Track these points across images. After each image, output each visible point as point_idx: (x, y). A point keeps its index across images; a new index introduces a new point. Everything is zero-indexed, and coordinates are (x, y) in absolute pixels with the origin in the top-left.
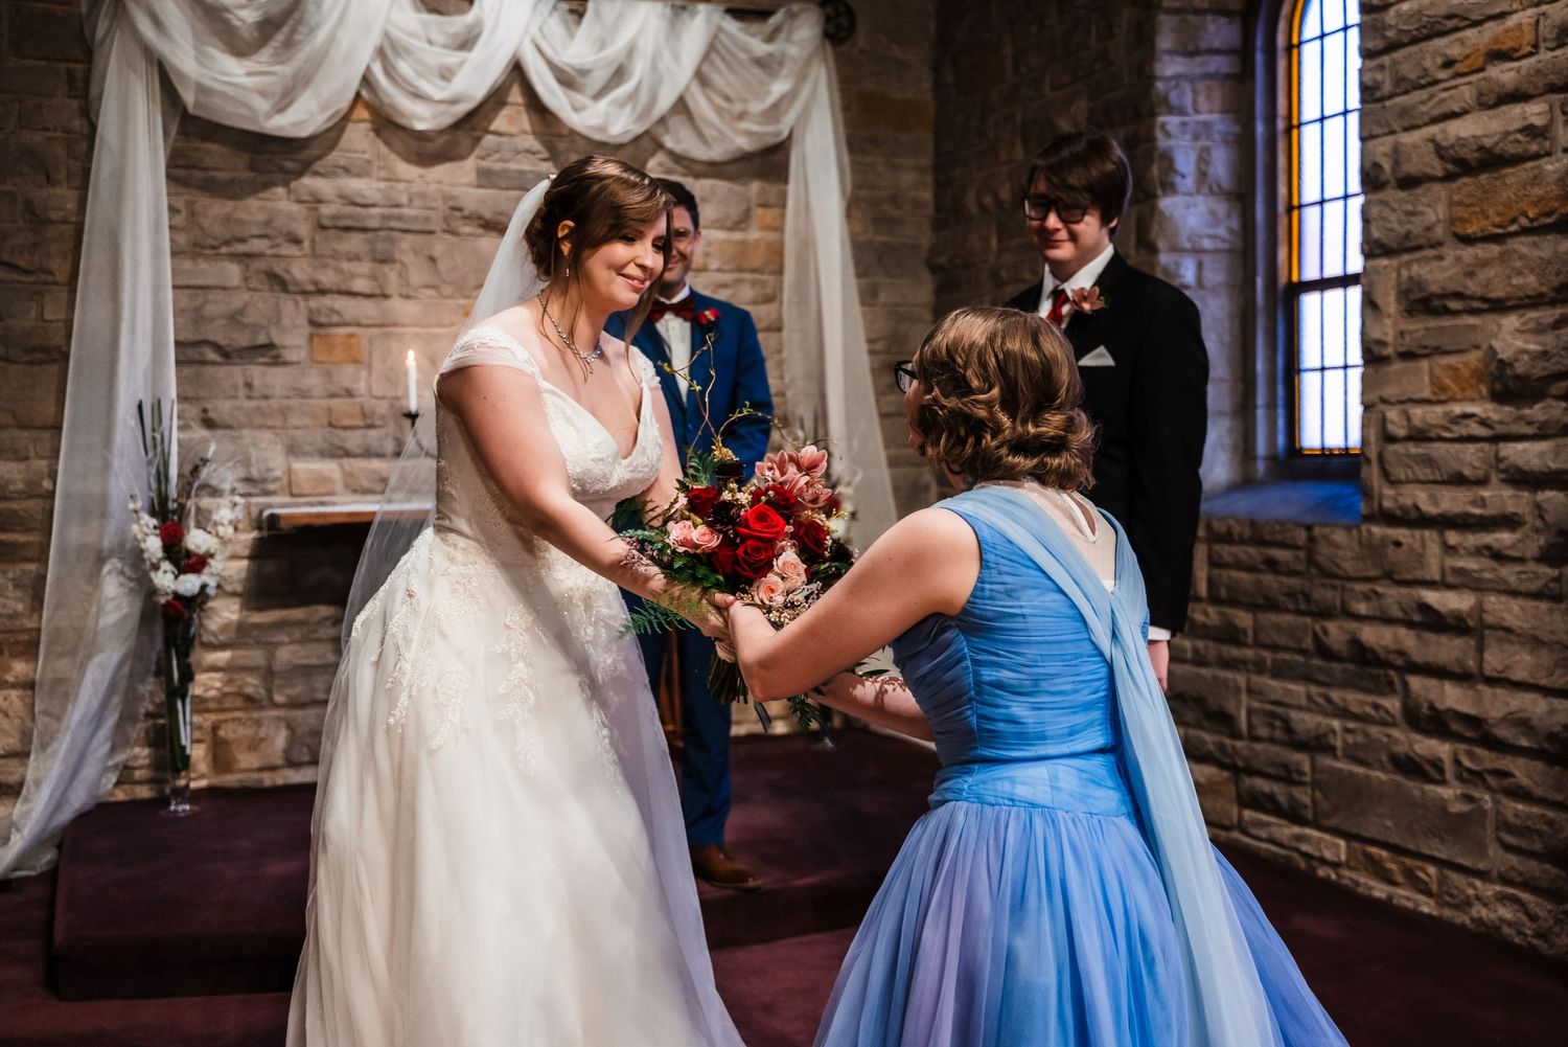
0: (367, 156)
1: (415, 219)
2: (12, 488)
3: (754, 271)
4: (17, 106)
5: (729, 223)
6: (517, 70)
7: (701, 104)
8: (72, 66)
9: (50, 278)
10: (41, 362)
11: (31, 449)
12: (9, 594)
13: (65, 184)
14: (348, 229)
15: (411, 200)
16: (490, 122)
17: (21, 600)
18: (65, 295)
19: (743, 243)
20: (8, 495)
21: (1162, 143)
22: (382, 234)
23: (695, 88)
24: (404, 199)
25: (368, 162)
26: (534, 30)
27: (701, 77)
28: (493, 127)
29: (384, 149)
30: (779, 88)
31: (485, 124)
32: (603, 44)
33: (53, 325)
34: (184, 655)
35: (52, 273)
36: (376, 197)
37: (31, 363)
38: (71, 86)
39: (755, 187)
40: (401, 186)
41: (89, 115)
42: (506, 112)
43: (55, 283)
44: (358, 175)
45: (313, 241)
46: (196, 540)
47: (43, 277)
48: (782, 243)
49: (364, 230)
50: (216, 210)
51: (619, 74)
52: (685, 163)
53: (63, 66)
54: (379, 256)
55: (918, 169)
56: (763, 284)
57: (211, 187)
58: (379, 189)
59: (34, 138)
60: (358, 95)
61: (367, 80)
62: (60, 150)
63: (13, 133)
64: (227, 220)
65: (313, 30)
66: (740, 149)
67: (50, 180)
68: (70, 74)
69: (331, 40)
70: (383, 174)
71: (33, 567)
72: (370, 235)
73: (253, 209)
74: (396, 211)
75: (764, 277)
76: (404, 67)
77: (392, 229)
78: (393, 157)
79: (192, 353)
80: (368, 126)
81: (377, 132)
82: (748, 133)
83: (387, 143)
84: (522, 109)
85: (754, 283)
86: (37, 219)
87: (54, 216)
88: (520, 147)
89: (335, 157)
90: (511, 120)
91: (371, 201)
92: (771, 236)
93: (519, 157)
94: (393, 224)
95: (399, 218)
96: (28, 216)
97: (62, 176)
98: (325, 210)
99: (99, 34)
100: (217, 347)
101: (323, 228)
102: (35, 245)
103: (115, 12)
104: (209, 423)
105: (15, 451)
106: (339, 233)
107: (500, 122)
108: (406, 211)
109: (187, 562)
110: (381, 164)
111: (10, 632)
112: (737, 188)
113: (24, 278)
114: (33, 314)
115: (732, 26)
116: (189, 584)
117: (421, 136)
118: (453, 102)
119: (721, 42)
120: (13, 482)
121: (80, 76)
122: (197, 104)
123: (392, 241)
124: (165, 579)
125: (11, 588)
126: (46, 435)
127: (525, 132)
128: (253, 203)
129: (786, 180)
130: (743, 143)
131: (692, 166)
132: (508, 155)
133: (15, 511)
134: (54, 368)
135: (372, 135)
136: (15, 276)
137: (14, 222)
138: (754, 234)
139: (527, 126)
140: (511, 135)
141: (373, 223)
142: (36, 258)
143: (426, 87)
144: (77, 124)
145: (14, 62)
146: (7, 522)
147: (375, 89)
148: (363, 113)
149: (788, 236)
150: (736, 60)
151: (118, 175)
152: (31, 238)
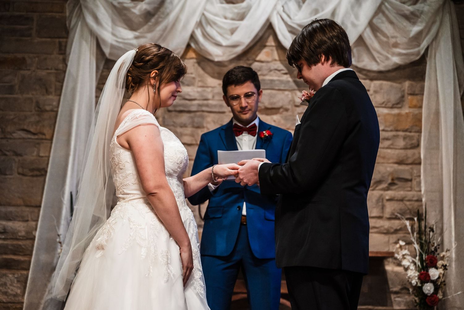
0: (193, 76)
1: (215, 106)
2: (20, 234)
3: (406, 131)
4: (37, 59)
5: (390, 105)
6: (269, 28)
7: (369, 38)
8: (61, 40)
9: (44, 137)
10: (37, 176)
11: (29, 216)
12: (15, 285)
13: (53, 93)
14: (181, 112)
15: (213, 97)
16: (257, 56)
17: (20, 288)
18: (49, 145)
19: (399, 115)
20: (18, 237)
22: (198, 114)
23: (368, 31)
24: (210, 96)
25: (194, 78)
26: (280, 8)
27: (371, 25)
28: (258, 58)
29: (201, 72)
30: (416, 29)
31: (254, 57)
33: (44, 158)
35: (44, 134)
36: (196, 95)
37: (33, 176)
38: (60, 49)
39: (407, 84)
40: (209, 90)
41: (65, 61)
42: (265, 50)
43: (46, 139)
44: (188, 85)
45: (164, 118)
47: (41, 136)
48: (421, 114)
49: (189, 112)
52: (365, 72)
53: (57, 40)
54: (196, 125)
56: (411, 138)
58: (198, 92)
59: (42, 73)
60: (188, 46)
61: (193, 37)
62: (53, 78)
63: (34, 71)
65: (168, 14)
66: (396, 64)
67: (48, 92)
68: (60, 43)
69: (177, 19)
70: (200, 84)
71: (25, 272)
72: (192, 115)
74: (205, 102)
75: (412, 134)
76: (211, 31)
77: (203, 111)
78: (206, 75)
80: (195, 60)
81: (199, 63)
82: (399, 54)
83: (203, 69)
84: (274, 48)
85: (405, 138)
86: (40, 110)
87: (48, 108)
88: (272, 68)
90: (268, 54)
91: (193, 98)
92: (416, 111)
93: (272, 73)
94: (204, 109)
95: (207, 106)
96: (37, 109)
97: (52, 90)
99: (71, 25)
101: (169, 111)
102: (38, 122)
103: (79, 16)
105: (23, 217)
106: (177, 114)
107: (262, 56)
108: (210, 102)
110: (200, 79)
111: (14, 303)
112: (395, 84)
113: (33, 137)
114: (35, 153)
117: (220, 64)
118: (234, 46)
119: (386, 7)
120: (20, 231)
121: (63, 44)
122: (110, 54)
123: (203, 117)
125: (16, 282)
126: (36, 210)
127: (276, 60)
129: (423, 78)
130: (396, 60)
131: (369, 74)
132: (265, 72)
133: (20, 245)
134: (41, 179)
135: (196, 65)
136: (29, 136)
137: (31, 111)
138: (406, 110)
139: (276, 57)
140: (268, 62)
141: (194, 109)
142: (38, 128)
143: (219, 39)
144: (61, 66)
145: (37, 40)
146: (16, 251)
147: (197, 42)
148: (191, 54)
149: (424, 111)
150: (392, 16)
151: (74, 90)
152: (37, 118)
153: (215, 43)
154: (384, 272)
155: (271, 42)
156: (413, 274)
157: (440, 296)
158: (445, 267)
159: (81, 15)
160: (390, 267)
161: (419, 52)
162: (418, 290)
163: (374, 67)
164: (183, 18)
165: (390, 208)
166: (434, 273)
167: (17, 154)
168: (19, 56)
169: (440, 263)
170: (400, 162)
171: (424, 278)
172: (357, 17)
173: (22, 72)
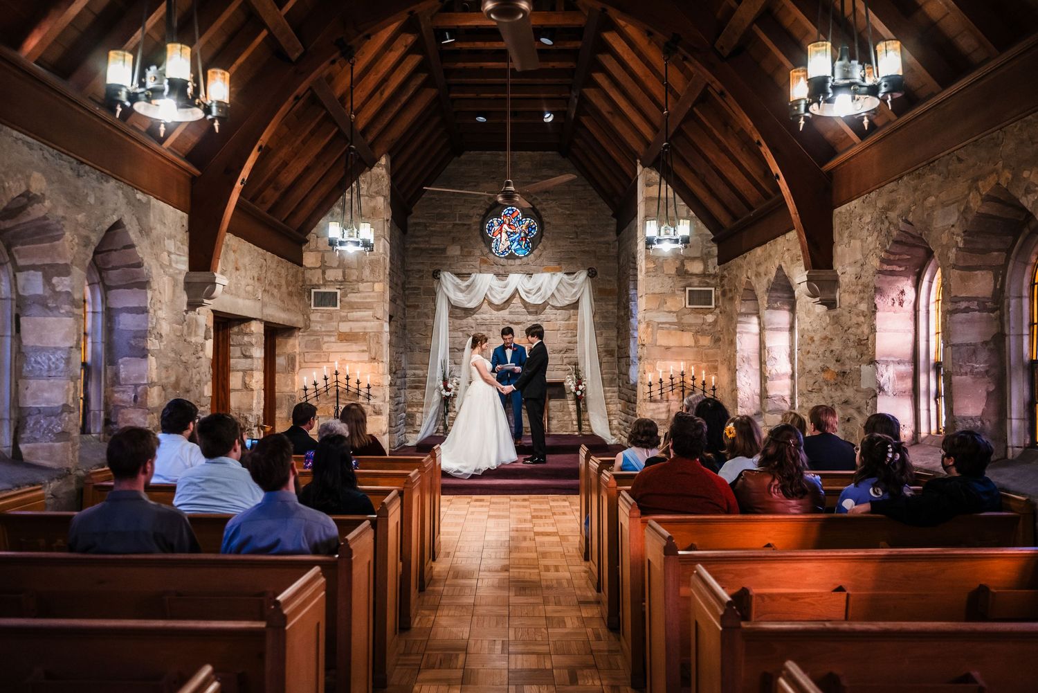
1: (496, 322)
3: (571, 330)
4: (423, 305)
5: (565, 319)
6: (517, 290)
7: (557, 294)
8: (433, 297)
11: (424, 368)
12: (420, 395)
13: (431, 319)
14: (483, 325)
15: (496, 319)
16: (512, 301)
17: (422, 396)
18: (431, 339)
19: (569, 324)
20: (420, 377)
21: (631, 307)
22: (489, 325)
23: (556, 291)
24: (494, 318)
25: (487, 311)
26: (520, 282)
27: (557, 289)
29: (490, 308)
30: (575, 290)
32: (535, 283)
33: (429, 345)
34: (447, 407)
35: (429, 335)
37: (425, 352)
38: (433, 300)
39: (572, 311)
40: (493, 315)
41: (435, 305)
42: (515, 299)
43: (429, 337)
44: (485, 314)
46: (449, 386)
47: (427, 336)
50: (459, 321)
51: (539, 289)
52: (555, 307)
53: (431, 297)
55: (613, 305)
56: (574, 333)
57: (456, 318)
58: (489, 316)
59: (426, 310)
60: (485, 298)
61: (486, 295)
62: (430, 313)
63: (422, 310)
64: (460, 324)
65: (476, 286)
67: (429, 318)
69: (480, 287)
70: (490, 313)
71: (424, 390)
73: (464, 322)
74: (492, 321)
75: (574, 331)
76: (493, 292)
78: (492, 309)
79: (453, 350)
82: (568, 300)
84: (519, 298)
85: (571, 333)
86: (426, 326)
87: (429, 325)
88: (518, 306)
89: (481, 310)
91: (487, 319)
92: (575, 322)
93: (518, 308)
97: (431, 317)
98: (478, 321)
99: (437, 291)
100: (457, 349)
102: (426, 330)
104: (455, 364)
105: (421, 369)
106: (480, 325)
107: (514, 301)
109: (448, 390)
110: (489, 311)
111: (420, 402)
112: (567, 312)
113: (424, 336)
114: (425, 343)
115: (566, 277)
116: (448, 394)
117: (497, 305)
118: (503, 298)
119: (563, 280)
122: (454, 303)
123: (491, 327)
124: (444, 393)
126: (427, 366)
127: (519, 303)
128: (464, 320)
129: (578, 309)
130: (567, 303)
132: (516, 308)
134: (428, 353)
135: (488, 305)
136: (422, 336)
137: (422, 326)
138: (571, 322)
140: (516, 303)
141: (488, 323)
142: (426, 333)
143: (497, 296)
144: (434, 308)
145: (423, 297)
146: (419, 382)
147: (488, 297)
148: (486, 301)
149: (578, 322)
150: (565, 284)
151: (440, 317)
152: (424, 329)
153: (495, 297)
154: (564, 386)
155: (517, 295)
156: (573, 388)
157: (583, 395)
158: (585, 385)
159: (441, 286)
160: (565, 384)
161: (576, 299)
162: (575, 393)
163: (559, 305)
164: (482, 287)
165: (566, 361)
166: (580, 387)
167: (417, 343)
168: (417, 304)
169: (583, 383)
170: (569, 343)
171: (577, 389)
172: (551, 285)
173: (418, 310)
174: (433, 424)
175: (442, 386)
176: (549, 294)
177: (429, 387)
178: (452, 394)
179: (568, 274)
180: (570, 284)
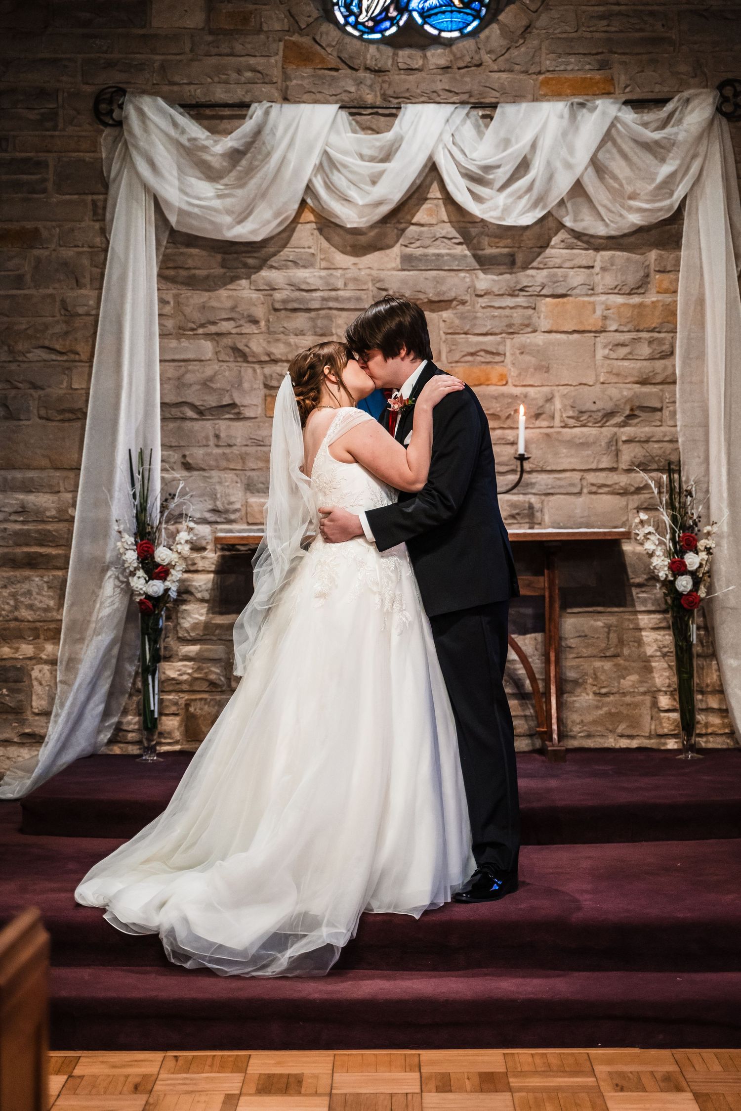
0: (312, 251)
1: (349, 299)
2: (48, 514)
3: (653, 331)
4: (58, 230)
5: (626, 289)
6: (432, 169)
7: (592, 185)
8: (95, 197)
9: (77, 358)
10: (69, 420)
11: (61, 484)
12: (44, 593)
13: (88, 286)
14: (295, 310)
15: (345, 284)
16: (413, 216)
17: (53, 598)
18: (87, 370)
19: (641, 305)
20: (45, 519)
22: (322, 312)
23: (591, 171)
24: (340, 284)
25: (313, 254)
26: (448, 138)
27: (595, 163)
28: (414, 221)
29: (325, 244)
30: (665, 170)
31: (409, 217)
32: (506, 143)
33: (79, 392)
34: (154, 641)
35: (78, 354)
36: (317, 283)
37: (63, 421)
38: (95, 213)
39: (653, 255)
40: (338, 273)
41: (104, 232)
42: (426, 206)
43: (81, 361)
44: (304, 267)
45: (268, 321)
46: (162, 554)
47: (72, 356)
48: (675, 302)
49: (308, 310)
50: (196, 298)
51: (524, 166)
52: (585, 238)
53: (89, 198)
54: (319, 331)
56: (661, 342)
57: (192, 283)
58: (320, 277)
59: (68, 253)
60: (303, 202)
61: (309, 188)
62: (86, 262)
63: (54, 250)
64: (203, 307)
65: (269, 154)
66: (634, 224)
67: (79, 284)
68: (94, 203)
69: (283, 161)
70: (324, 264)
71: (60, 573)
72: (313, 314)
73: (223, 297)
74: (333, 293)
75: (662, 335)
76: (339, 180)
77: (330, 309)
78: (333, 249)
79: (175, 412)
80: (314, 226)
81: (320, 230)
82: (640, 210)
83: (327, 239)
84: (441, 202)
85: (651, 342)
86: (69, 314)
87: (81, 310)
88: (438, 235)
89: (288, 253)
90: (430, 213)
91: (313, 287)
92: (667, 298)
93: (437, 242)
94: (331, 304)
95: (336, 299)
96: (63, 312)
97: (87, 280)
98: (278, 296)
99: (113, 175)
100: (193, 407)
101: (276, 310)
102: (66, 333)
103: (124, 159)
104: (187, 467)
105: (51, 486)
106: (288, 313)
107: (421, 216)
108: (341, 293)
109: (157, 571)
110: (322, 257)
111: (45, 621)
112: (635, 257)
113: (59, 358)
114: (65, 384)
115: (629, 116)
116: (156, 587)
117: (355, 232)
118: (379, 204)
119: (618, 131)
120: (46, 509)
121: (100, 204)
122: (178, 222)
123: (329, 318)
124: (139, 583)
125: (46, 589)
126: (71, 474)
127: (444, 222)
128: (223, 293)
129: (678, 245)
130: (636, 219)
131: (592, 240)
132: (428, 242)
133: (49, 531)
134: (78, 424)
135: (316, 232)
136: (54, 357)
137: (54, 316)
138: (652, 297)
139: (446, 218)
140: (431, 225)
141: (316, 305)
142: (68, 342)
143: (353, 193)
144: (98, 240)
145: (56, 198)
146: (44, 539)
147: (316, 197)
148: (308, 216)
149: (680, 298)
150: (627, 146)
151: (123, 278)
152: (64, 327)
153: (346, 200)
154: (621, 554)
155: (435, 192)
156: (661, 563)
157: (702, 593)
158: (708, 550)
159: (127, 157)
160: (627, 547)
161: (672, 206)
162: (669, 585)
163: (601, 230)
164: (293, 158)
165: (628, 454)
166: (692, 560)
167: (35, 387)
168: (29, 225)
169: (702, 544)
170: (643, 382)
171: (678, 568)
172: (571, 150)
173: (36, 252)
174: (96, 708)
175: (131, 557)
176: (563, 184)
177: (79, 559)
178: (174, 587)
179: (637, 104)
180: (649, 147)
